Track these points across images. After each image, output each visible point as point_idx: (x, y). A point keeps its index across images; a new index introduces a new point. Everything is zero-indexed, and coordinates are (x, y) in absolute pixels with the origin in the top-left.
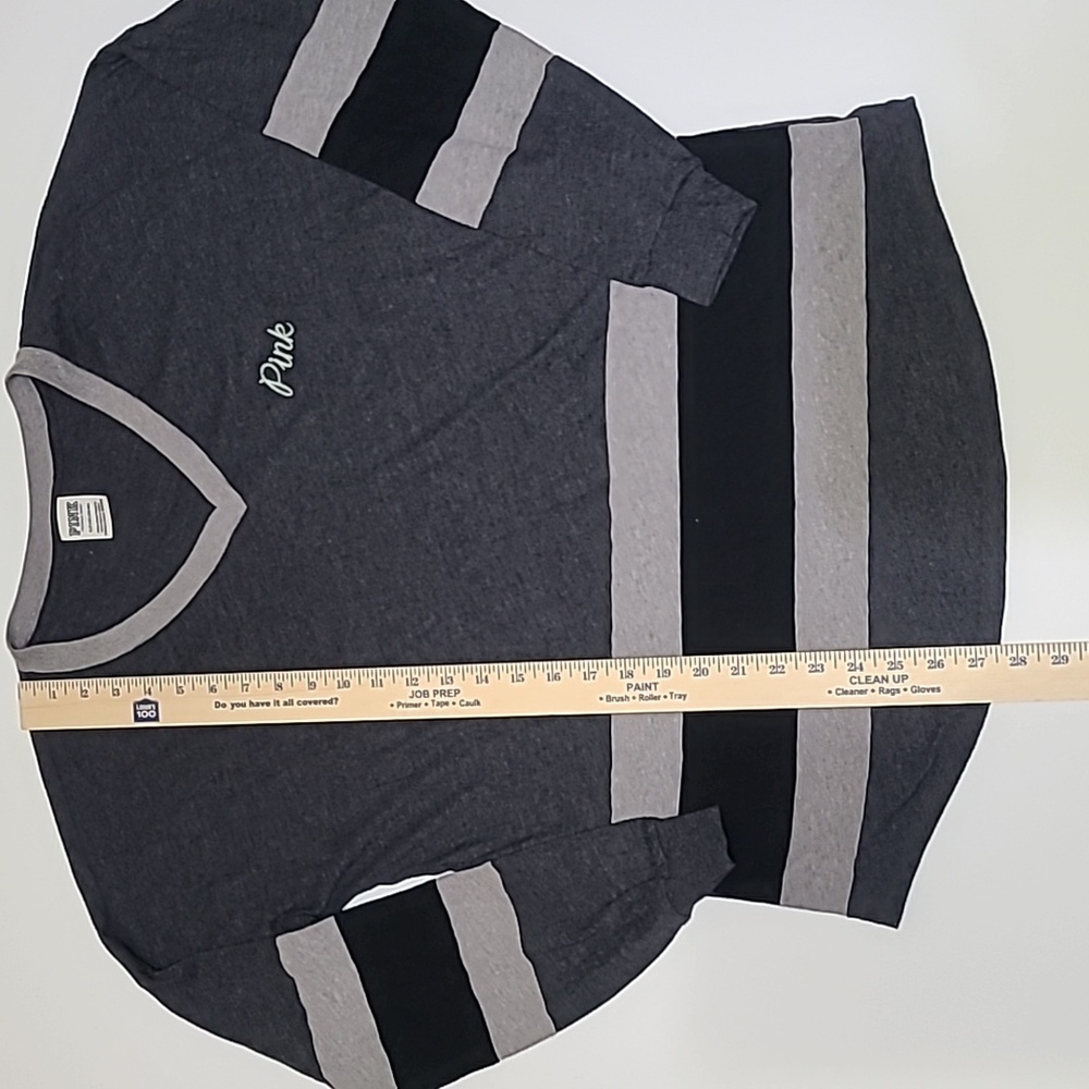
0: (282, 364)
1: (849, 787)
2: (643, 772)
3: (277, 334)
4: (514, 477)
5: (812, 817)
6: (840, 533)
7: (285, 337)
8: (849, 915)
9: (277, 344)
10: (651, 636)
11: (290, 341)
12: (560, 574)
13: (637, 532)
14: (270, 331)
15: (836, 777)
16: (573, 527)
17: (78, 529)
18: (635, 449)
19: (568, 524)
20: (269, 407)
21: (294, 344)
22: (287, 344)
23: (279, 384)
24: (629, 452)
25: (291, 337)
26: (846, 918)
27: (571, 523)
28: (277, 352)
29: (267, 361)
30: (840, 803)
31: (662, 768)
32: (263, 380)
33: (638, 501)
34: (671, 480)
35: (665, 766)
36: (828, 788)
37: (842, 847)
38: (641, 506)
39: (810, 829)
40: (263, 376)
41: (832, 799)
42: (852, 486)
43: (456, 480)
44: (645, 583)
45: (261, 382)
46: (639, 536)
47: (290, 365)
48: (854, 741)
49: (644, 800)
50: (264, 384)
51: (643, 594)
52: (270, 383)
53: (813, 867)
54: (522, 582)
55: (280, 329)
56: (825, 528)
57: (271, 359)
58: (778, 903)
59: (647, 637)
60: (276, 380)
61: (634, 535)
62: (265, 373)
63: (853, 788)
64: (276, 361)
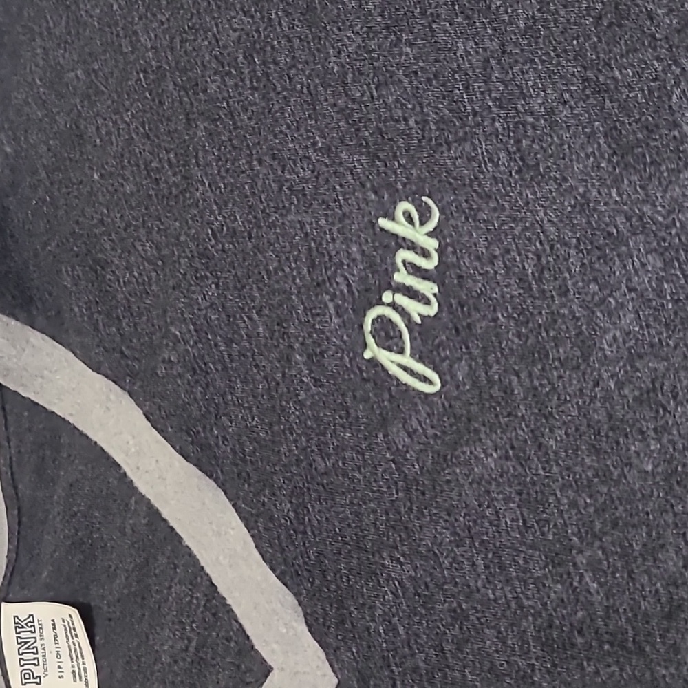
0: (415, 309)
3: (399, 227)
7: (420, 235)
9: (403, 255)
11: (432, 244)
14: (383, 223)
17: (38, 671)
20: (384, 422)
21: (441, 251)
22: (425, 254)
23: (407, 360)
25: (429, 234)
28: (402, 277)
29: (382, 303)
32: (373, 351)
40: (370, 340)
45: (367, 355)
47: (432, 310)
50: (374, 362)
52: (387, 358)
55: (409, 219)
57: (387, 297)
60: (401, 351)
62: (374, 334)
64: (401, 300)
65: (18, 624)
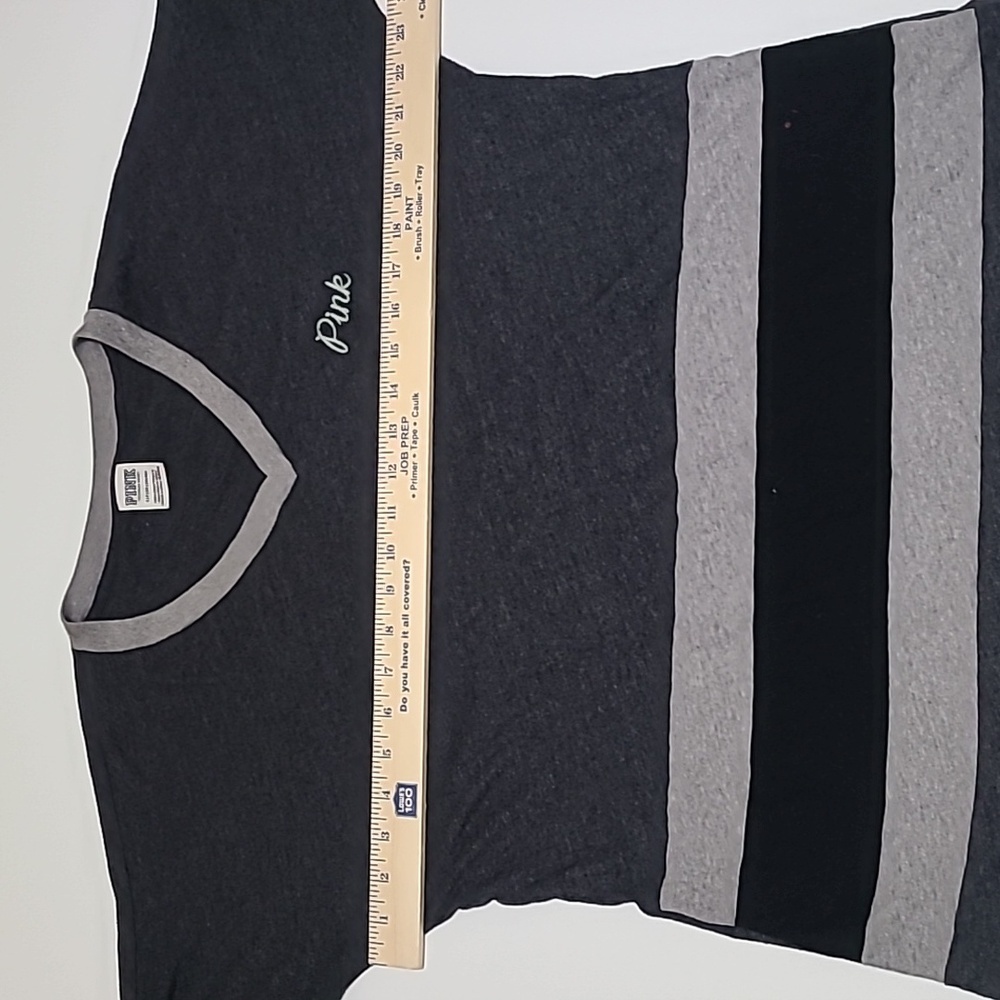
0: (339, 319)
1: (949, 820)
2: (702, 789)
3: (335, 286)
4: (573, 442)
5: (903, 854)
6: (943, 506)
7: (342, 289)
8: (947, 984)
9: (335, 297)
10: (717, 627)
11: (347, 293)
12: (619, 555)
13: (705, 506)
14: (328, 283)
15: (933, 807)
16: (634, 499)
17: (135, 498)
18: (705, 407)
19: (629, 497)
20: (323, 366)
21: (351, 296)
22: (344, 297)
23: (334, 340)
24: (699, 412)
25: (347, 289)
26: (943, 984)
27: (632, 494)
28: (334, 306)
29: (325, 317)
30: (938, 841)
31: (724, 785)
32: (320, 337)
33: (708, 469)
34: (747, 444)
35: (728, 784)
36: (923, 820)
37: (939, 894)
38: (711, 475)
39: (900, 870)
40: (319, 333)
41: (928, 835)
42: (960, 450)
43: (511, 448)
44: (712, 565)
45: (317, 339)
46: (706, 510)
47: (346, 320)
48: (956, 764)
49: (704, 824)
50: (321, 341)
51: (710, 577)
52: (326, 340)
53: (903, 918)
54: (576, 564)
55: (338, 281)
56: (925, 500)
57: (327, 314)
58: (859, 961)
59: (712, 629)
60: (332, 336)
61: (702, 510)
62: (321, 329)
63: (953, 819)
64: (334, 316)
65: (126, 474)
